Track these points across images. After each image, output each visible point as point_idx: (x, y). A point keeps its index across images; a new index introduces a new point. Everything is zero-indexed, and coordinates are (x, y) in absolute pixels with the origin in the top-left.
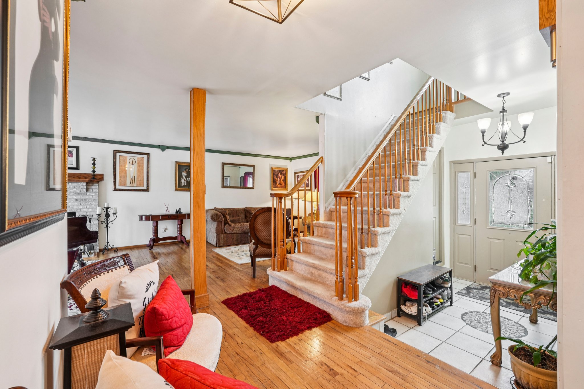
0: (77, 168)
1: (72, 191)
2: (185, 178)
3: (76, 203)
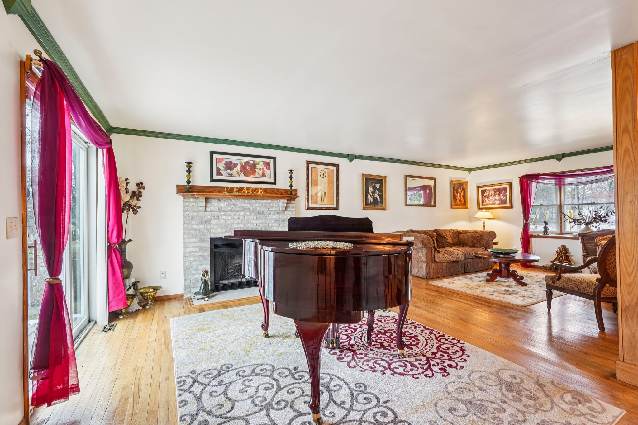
0: (274, 183)
1: (272, 210)
2: (371, 194)
3: (275, 224)
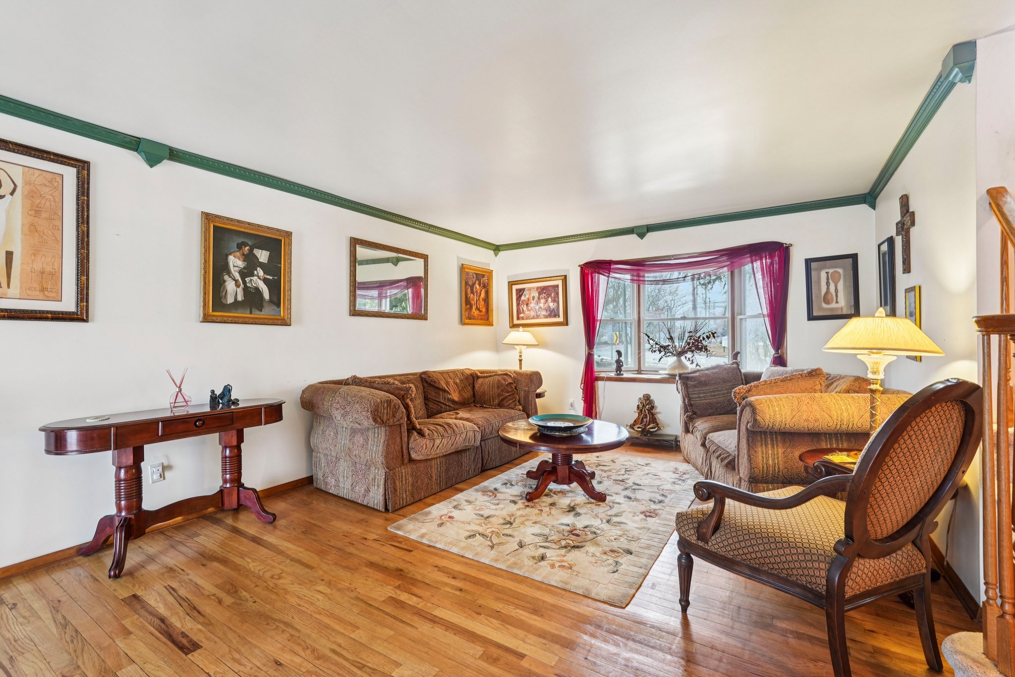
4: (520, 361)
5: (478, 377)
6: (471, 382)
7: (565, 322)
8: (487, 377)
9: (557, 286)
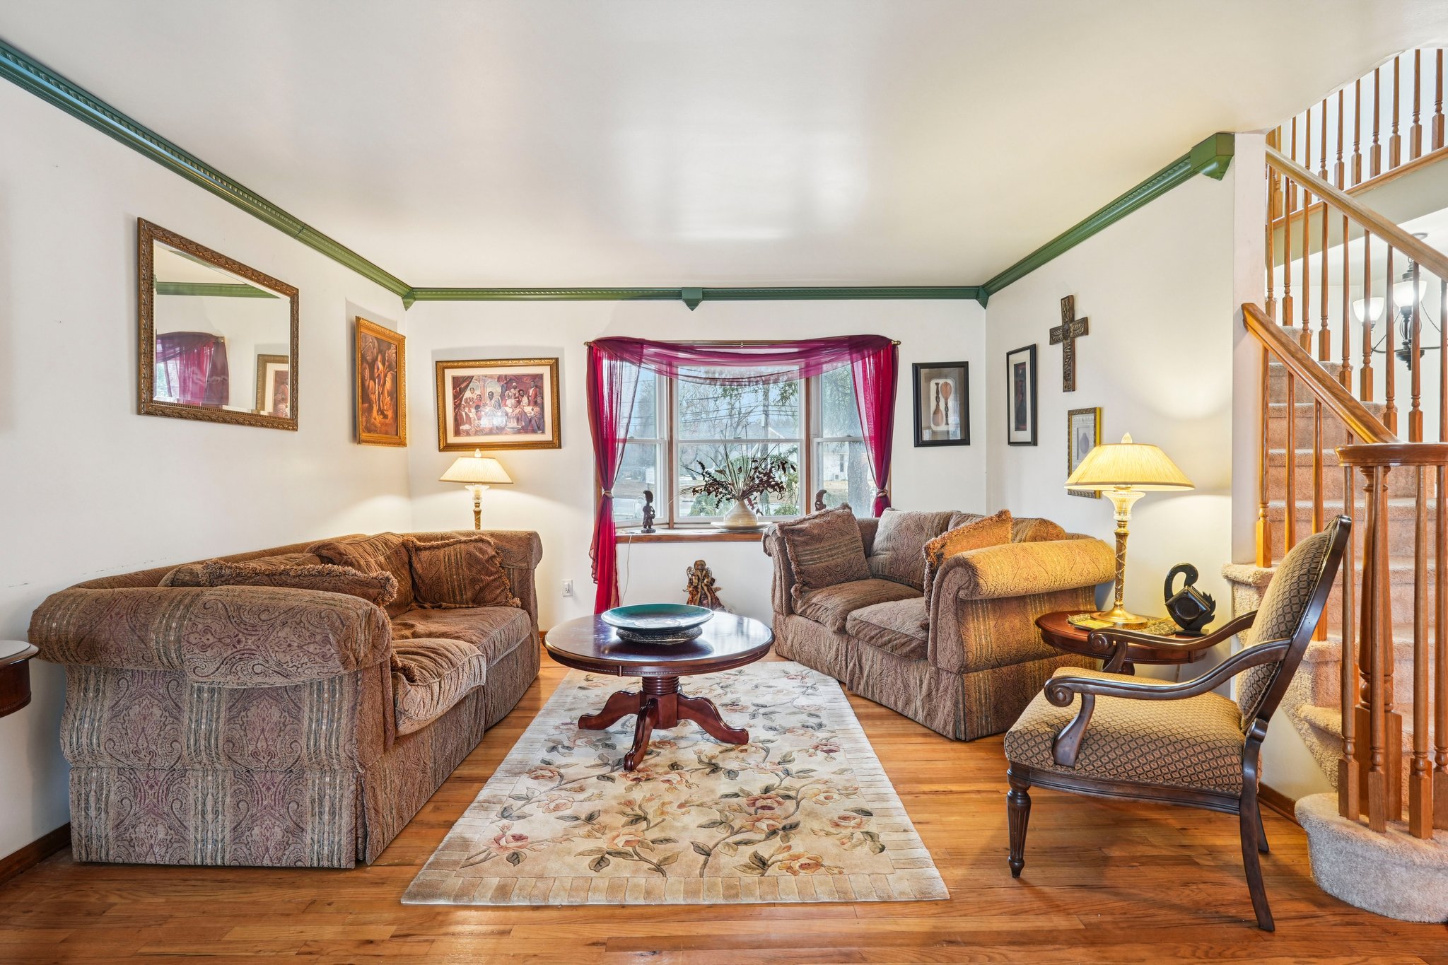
4: (478, 513)
5: (418, 549)
6: (406, 559)
7: (556, 441)
8: (438, 547)
9: (541, 377)
